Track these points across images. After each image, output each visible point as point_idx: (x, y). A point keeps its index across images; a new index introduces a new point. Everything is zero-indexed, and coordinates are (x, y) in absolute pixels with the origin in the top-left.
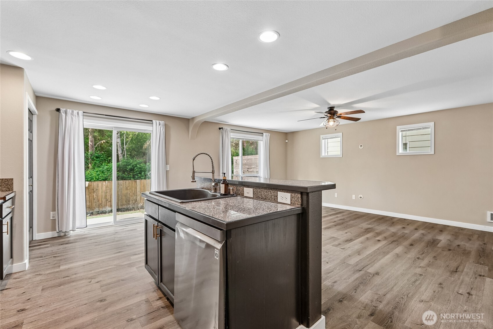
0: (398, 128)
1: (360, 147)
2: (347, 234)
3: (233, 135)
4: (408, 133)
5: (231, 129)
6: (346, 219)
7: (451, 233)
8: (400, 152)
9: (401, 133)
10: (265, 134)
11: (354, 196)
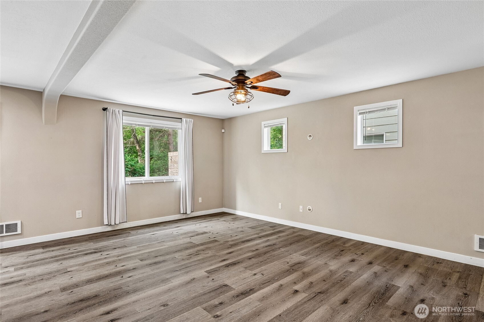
0: (356, 108)
1: (308, 138)
2: (256, 277)
3: (127, 120)
4: (368, 116)
5: (123, 111)
6: (277, 243)
7: (420, 271)
8: (357, 145)
9: (360, 116)
10: (184, 120)
11: (301, 207)
